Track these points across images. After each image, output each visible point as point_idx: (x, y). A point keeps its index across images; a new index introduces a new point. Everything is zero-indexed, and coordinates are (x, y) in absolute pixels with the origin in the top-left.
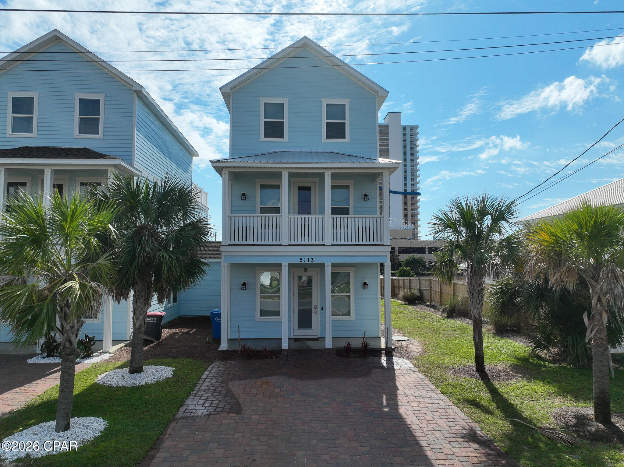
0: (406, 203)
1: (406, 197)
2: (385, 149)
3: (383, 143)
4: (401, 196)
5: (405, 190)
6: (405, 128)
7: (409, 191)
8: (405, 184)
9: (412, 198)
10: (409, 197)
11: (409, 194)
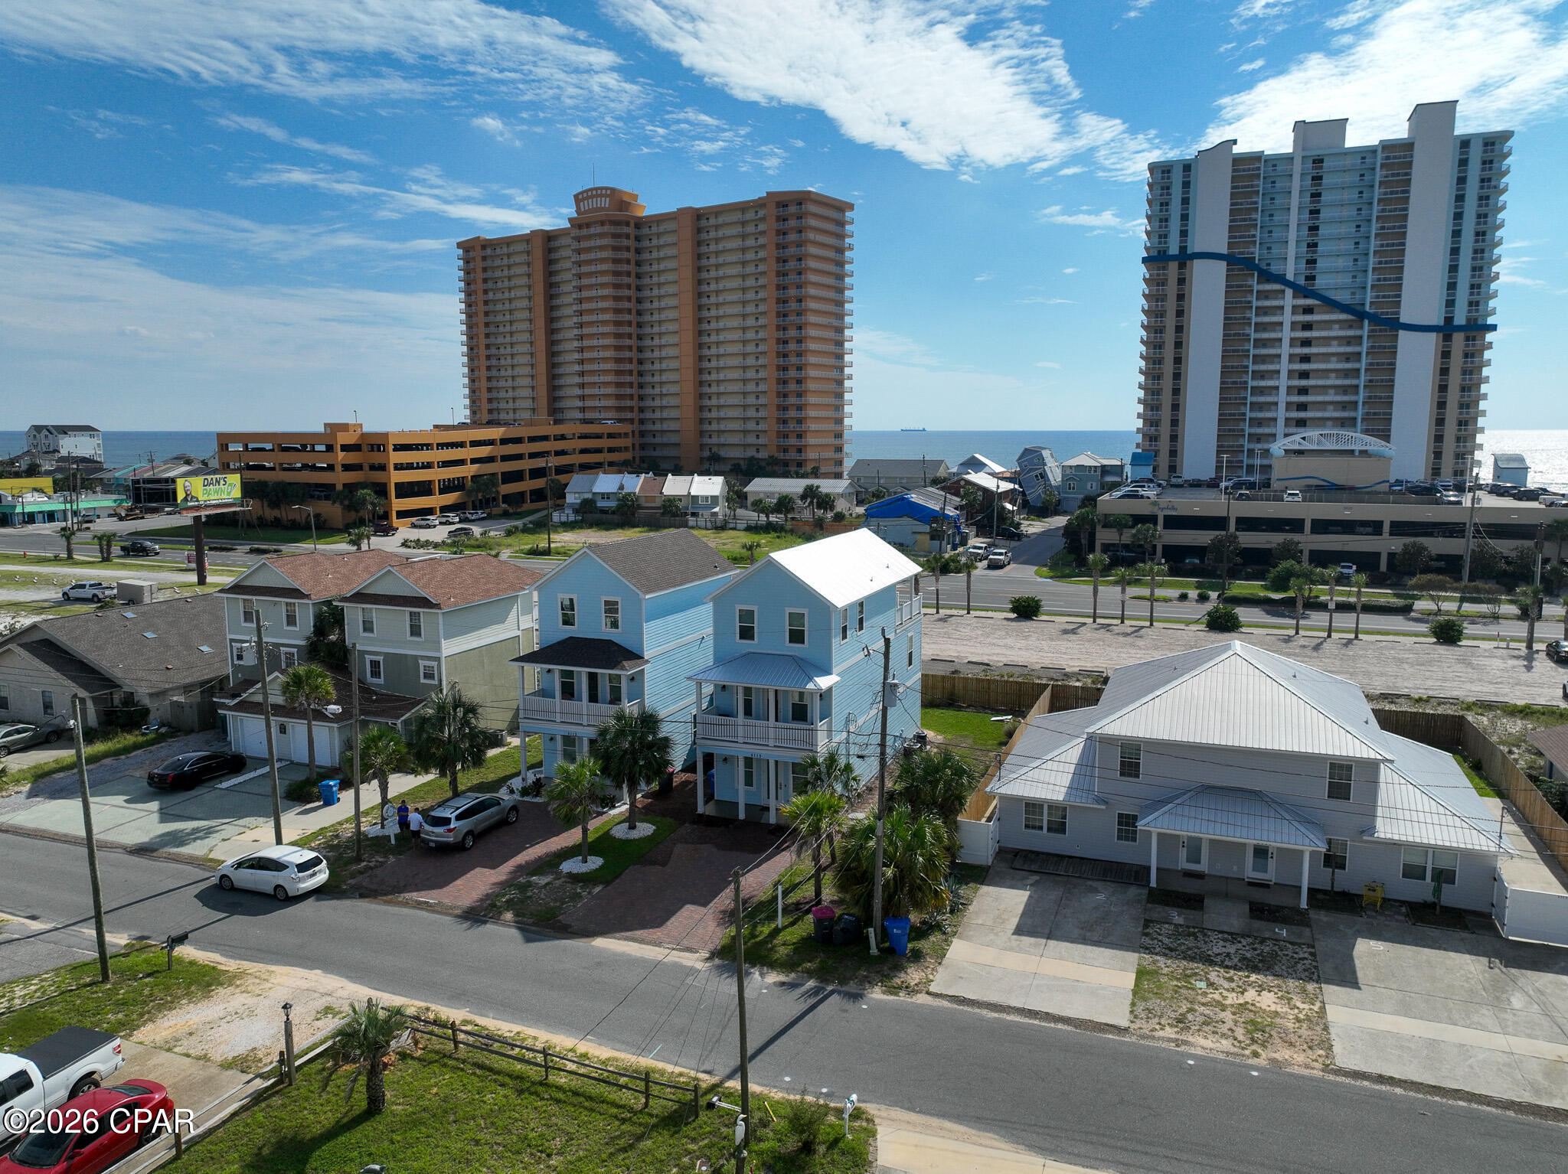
0: (1446, 354)
1: (1447, 338)
2: (1395, 210)
3: (1392, 193)
4: (1432, 339)
5: (1449, 320)
6: (1465, 143)
7: (1460, 319)
8: (1450, 303)
9: (1467, 339)
10: (1458, 339)
11: (1460, 328)
